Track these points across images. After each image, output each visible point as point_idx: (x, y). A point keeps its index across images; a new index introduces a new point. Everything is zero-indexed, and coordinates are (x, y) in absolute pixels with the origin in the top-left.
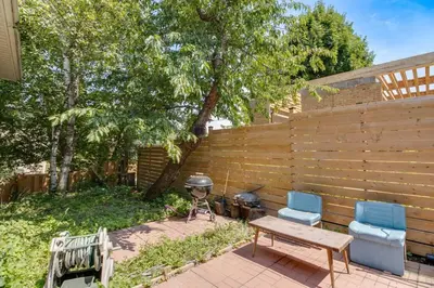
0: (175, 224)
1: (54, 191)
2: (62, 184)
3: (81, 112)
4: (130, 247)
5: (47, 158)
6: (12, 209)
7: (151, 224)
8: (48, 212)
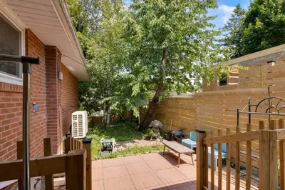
0: (145, 141)
1: (106, 124)
2: (108, 122)
3: (107, 99)
4: (125, 146)
5: (103, 109)
6: (92, 130)
7: (136, 141)
8: (103, 132)
